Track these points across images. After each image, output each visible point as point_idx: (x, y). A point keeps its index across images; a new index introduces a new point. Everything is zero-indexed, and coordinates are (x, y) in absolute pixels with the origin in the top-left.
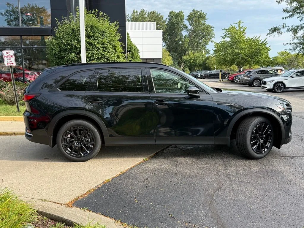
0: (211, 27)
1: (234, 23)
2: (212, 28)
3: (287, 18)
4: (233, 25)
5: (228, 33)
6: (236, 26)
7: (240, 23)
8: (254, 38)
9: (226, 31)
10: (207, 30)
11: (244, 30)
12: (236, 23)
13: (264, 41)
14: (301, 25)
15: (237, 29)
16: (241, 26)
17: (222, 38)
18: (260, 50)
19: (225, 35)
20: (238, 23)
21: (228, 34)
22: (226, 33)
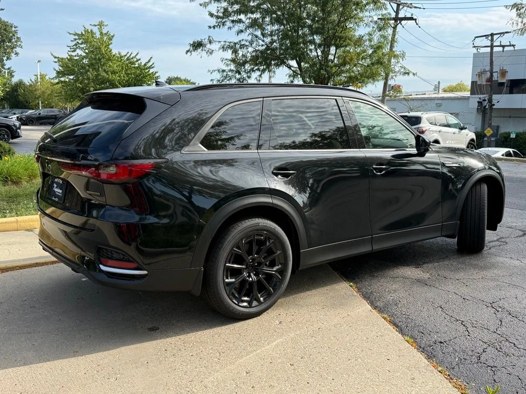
0: (12, 27)
1: (91, 25)
2: (13, 29)
3: (216, 27)
4: (89, 28)
5: (80, 42)
6: (96, 30)
7: (101, 25)
8: (128, 55)
9: (76, 37)
10: (5, 30)
11: (110, 39)
12: (95, 26)
13: (148, 62)
14: (240, 41)
15: (98, 35)
16: (104, 31)
17: (70, 50)
18: (143, 77)
19: (76, 45)
20: (98, 25)
21: (80, 44)
22: (78, 41)
